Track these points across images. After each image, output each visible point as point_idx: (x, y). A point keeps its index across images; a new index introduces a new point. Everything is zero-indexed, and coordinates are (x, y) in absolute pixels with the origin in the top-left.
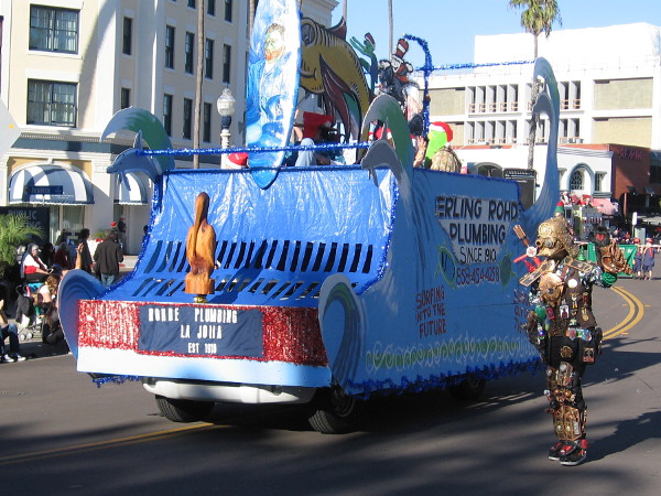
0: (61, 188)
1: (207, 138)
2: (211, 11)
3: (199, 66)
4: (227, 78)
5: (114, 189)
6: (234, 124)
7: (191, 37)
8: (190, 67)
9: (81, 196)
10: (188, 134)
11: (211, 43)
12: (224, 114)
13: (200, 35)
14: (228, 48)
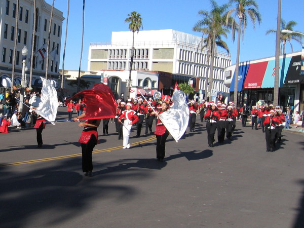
1: (17, 63)
2: (21, 19)
3: (16, 38)
4: (25, 43)
6: (27, 59)
7: (13, 28)
8: (12, 39)
10: (11, 62)
11: (20, 30)
12: (24, 55)
13: (16, 27)
14: (26, 33)
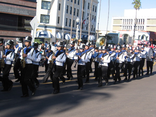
0: (46, 35)
1: (73, 27)
2: (75, 3)
3: (73, 13)
4: (78, 16)
5: (56, 35)
6: (79, 24)
7: (71, 8)
8: (71, 13)
9: (50, 36)
10: (70, 26)
11: (75, 9)
12: (77, 22)
13: (73, 7)
